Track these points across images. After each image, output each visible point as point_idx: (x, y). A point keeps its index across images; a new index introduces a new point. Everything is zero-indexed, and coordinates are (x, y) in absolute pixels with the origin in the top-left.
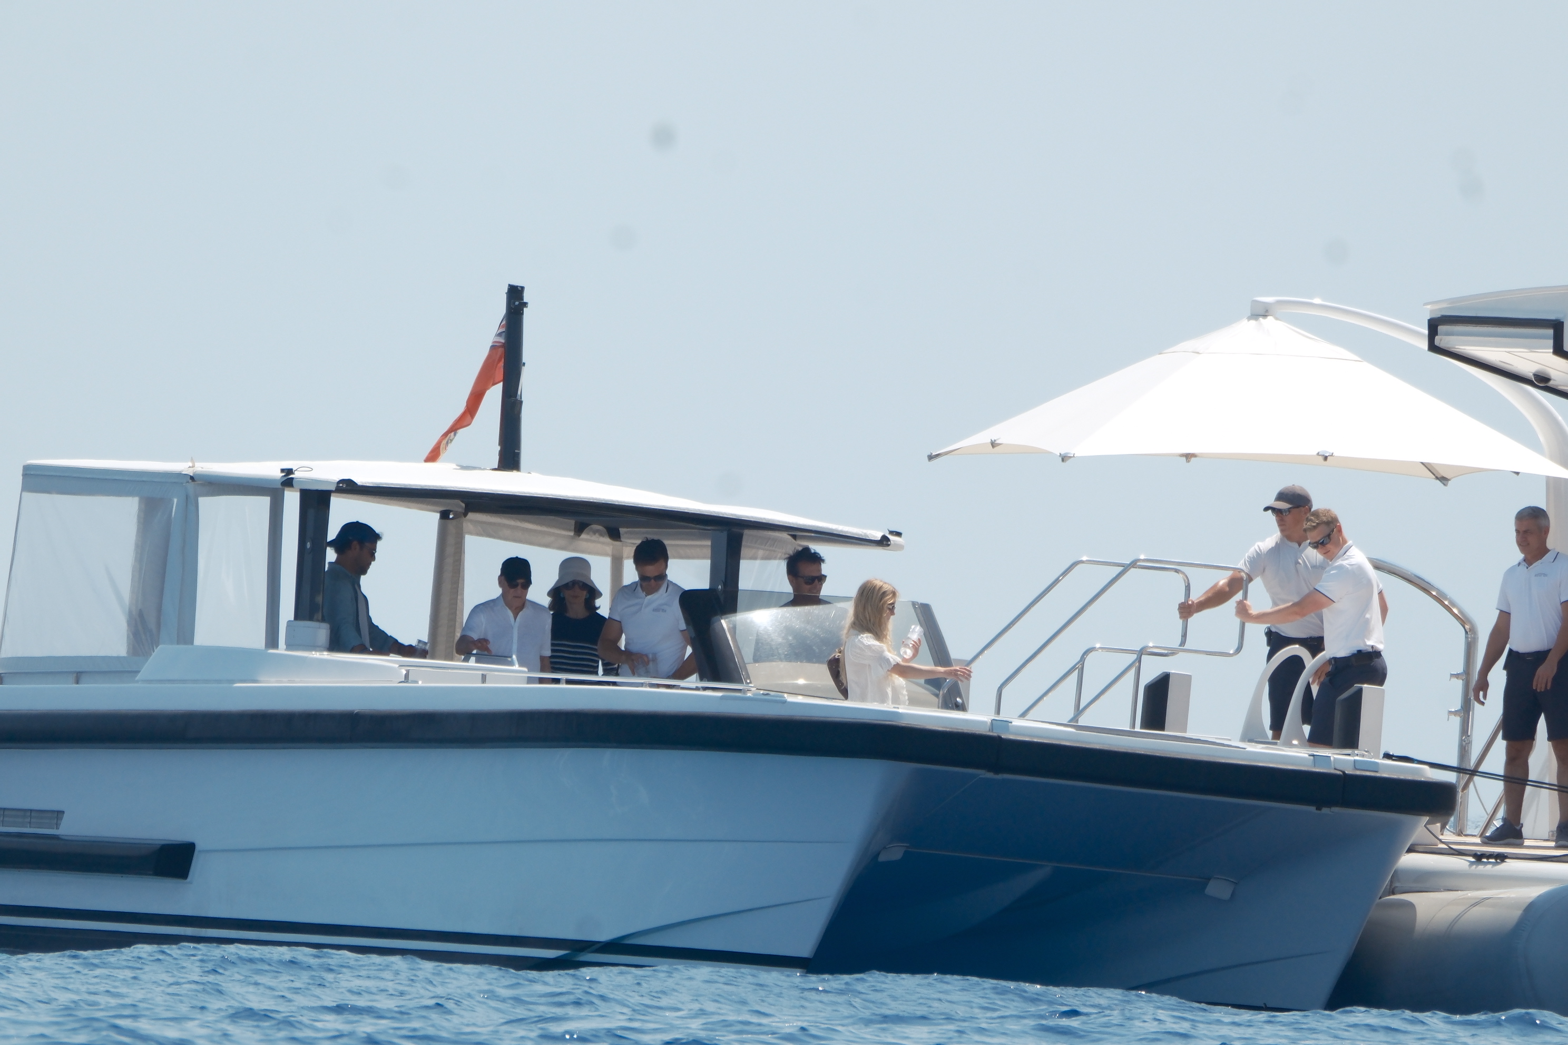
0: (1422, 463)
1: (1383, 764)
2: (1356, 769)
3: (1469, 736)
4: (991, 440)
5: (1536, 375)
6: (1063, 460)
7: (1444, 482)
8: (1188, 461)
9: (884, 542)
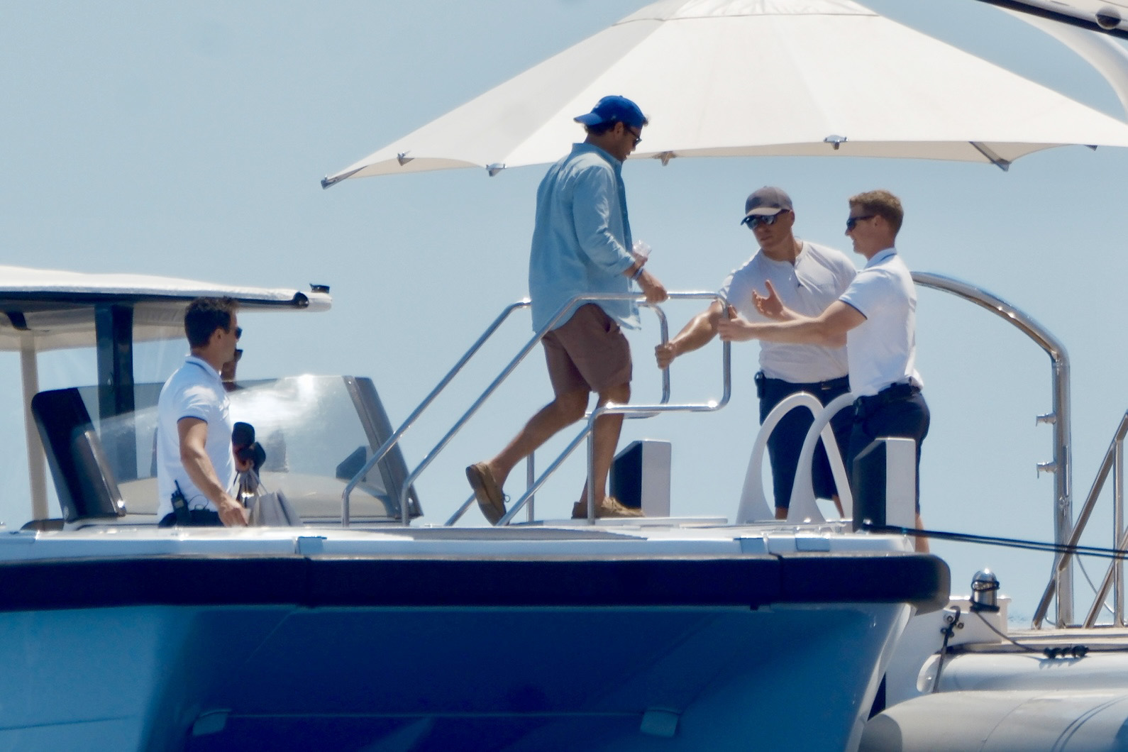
0: (972, 143)
1: (836, 541)
2: (799, 550)
3: (1067, 497)
4: (399, 155)
5: (1101, 17)
6: (491, 174)
7: (1004, 166)
8: (665, 163)
9: (299, 301)
